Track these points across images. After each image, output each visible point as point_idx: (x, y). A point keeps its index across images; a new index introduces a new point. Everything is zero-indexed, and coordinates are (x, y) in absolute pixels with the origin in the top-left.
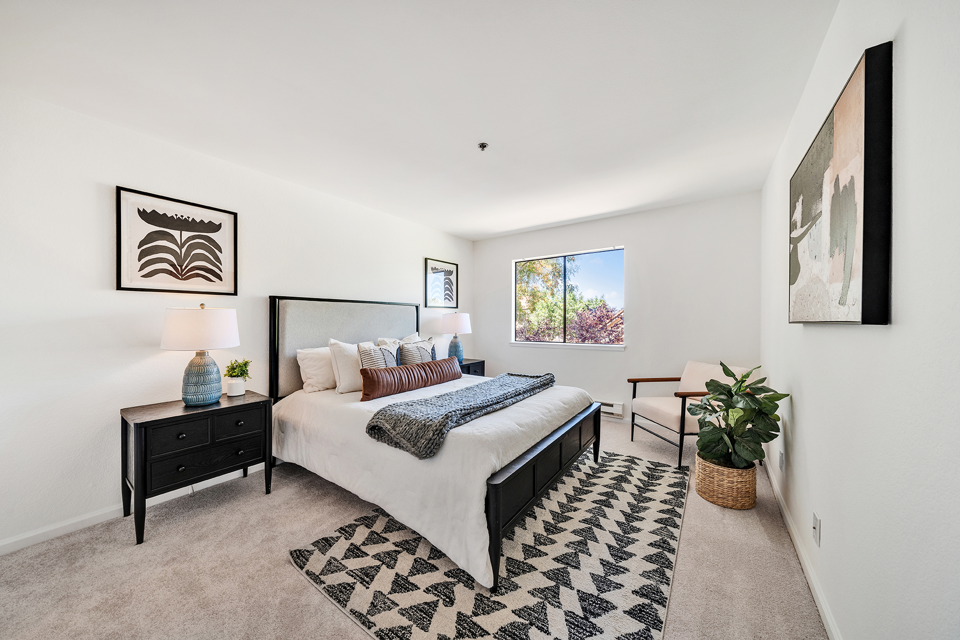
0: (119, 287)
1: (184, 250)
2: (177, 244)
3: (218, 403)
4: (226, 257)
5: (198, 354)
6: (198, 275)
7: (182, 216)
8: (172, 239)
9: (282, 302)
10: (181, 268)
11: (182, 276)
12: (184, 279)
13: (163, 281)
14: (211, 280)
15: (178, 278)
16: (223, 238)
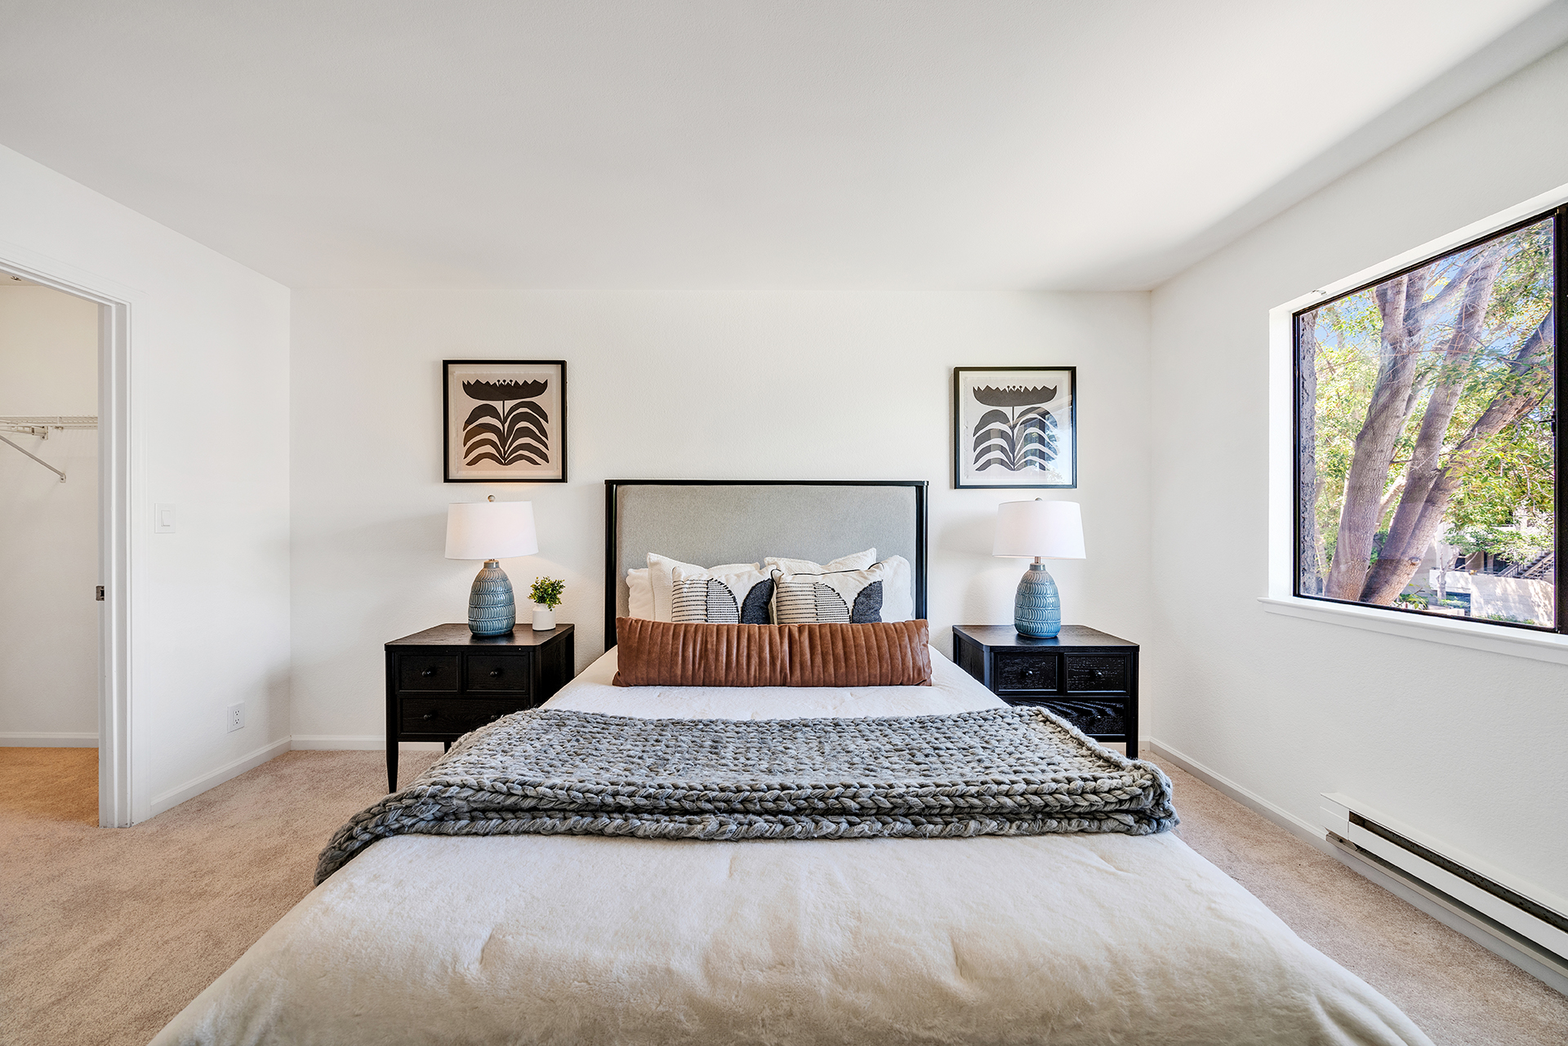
0: (447, 480)
1: (506, 425)
2: (500, 420)
3: (509, 635)
4: (552, 427)
5: (487, 565)
6: (522, 457)
7: (504, 381)
8: (493, 412)
9: (621, 489)
10: (504, 450)
11: (505, 460)
12: (505, 464)
13: (488, 469)
14: (534, 462)
15: (501, 463)
16: (548, 401)
